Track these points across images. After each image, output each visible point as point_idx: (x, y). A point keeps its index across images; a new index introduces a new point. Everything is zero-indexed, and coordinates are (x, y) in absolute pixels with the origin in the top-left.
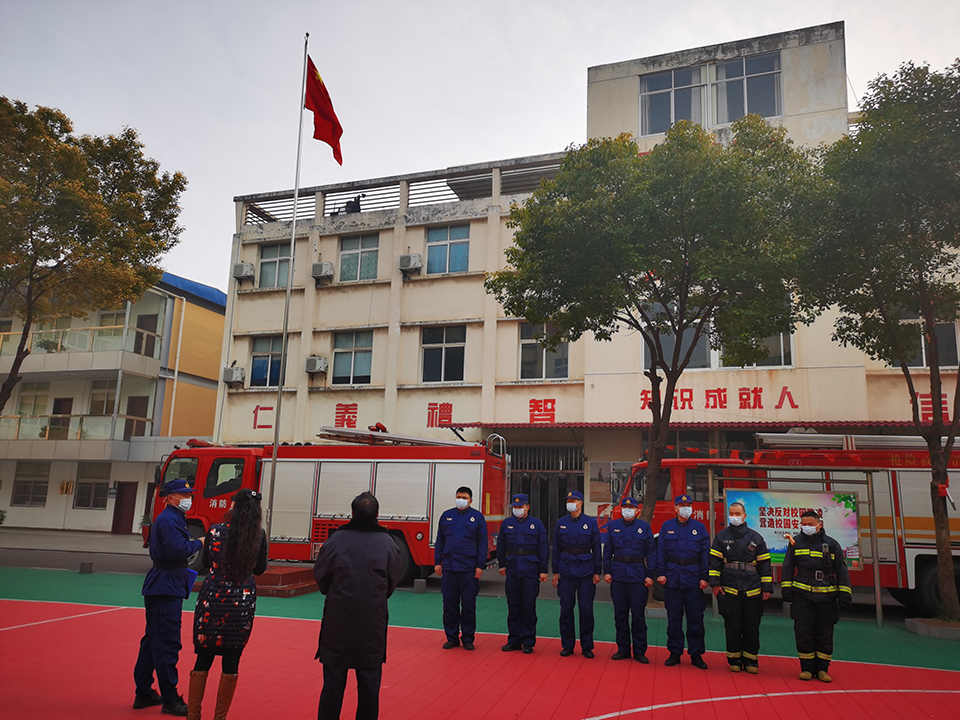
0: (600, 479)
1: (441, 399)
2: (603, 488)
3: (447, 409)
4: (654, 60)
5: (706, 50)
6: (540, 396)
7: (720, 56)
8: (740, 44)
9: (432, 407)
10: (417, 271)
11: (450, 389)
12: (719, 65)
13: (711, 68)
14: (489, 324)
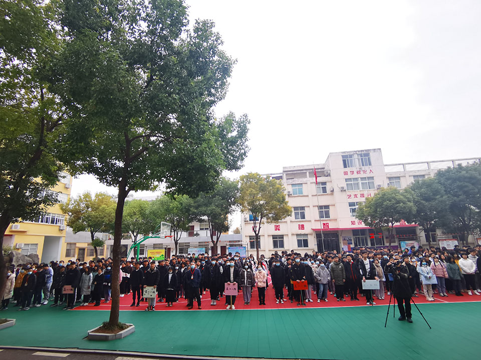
0: (345, 240)
1: (301, 224)
2: (345, 241)
3: (303, 226)
4: (344, 152)
5: (355, 151)
6: (325, 222)
7: (358, 153)
8: (362, 151)
9: (299, 225)
10: (291, 195)
11: (303, 221)
12: (358, 155)
13: (356, 155)
14: (311, 207)
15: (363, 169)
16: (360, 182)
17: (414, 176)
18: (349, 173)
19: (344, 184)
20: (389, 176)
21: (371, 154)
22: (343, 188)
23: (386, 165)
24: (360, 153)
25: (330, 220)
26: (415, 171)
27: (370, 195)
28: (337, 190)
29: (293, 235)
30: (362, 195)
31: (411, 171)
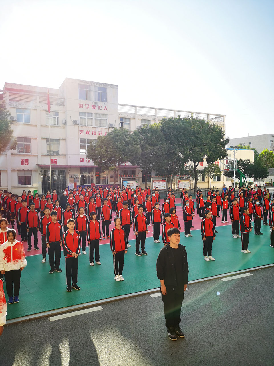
0: (72, 177)
1: (25, 158)
2: (71, 179)
3: (27, 161)
4: (82, 81)
5: (93, 82)
6: (53, 158)
8: (100, 84)
9: (22, 160)
11: (27, 155)
12: (95, 87)
13: (94, 87)
14: (39, 139)
15: (99, 105)
16: (94, 118)
17: (142, 120)
18: (84, 106)
19: (77, 118)
20: (121, 116)
21: (108, 88)
22: (76, 122)
23: (120, 105)
24: (97, 86)
25: (59, 156)
26: (144, 115)
27: (102, 133)
28: (69, 123)
29: (13, 170)
30: (94, 133)
31: (141, 115)
